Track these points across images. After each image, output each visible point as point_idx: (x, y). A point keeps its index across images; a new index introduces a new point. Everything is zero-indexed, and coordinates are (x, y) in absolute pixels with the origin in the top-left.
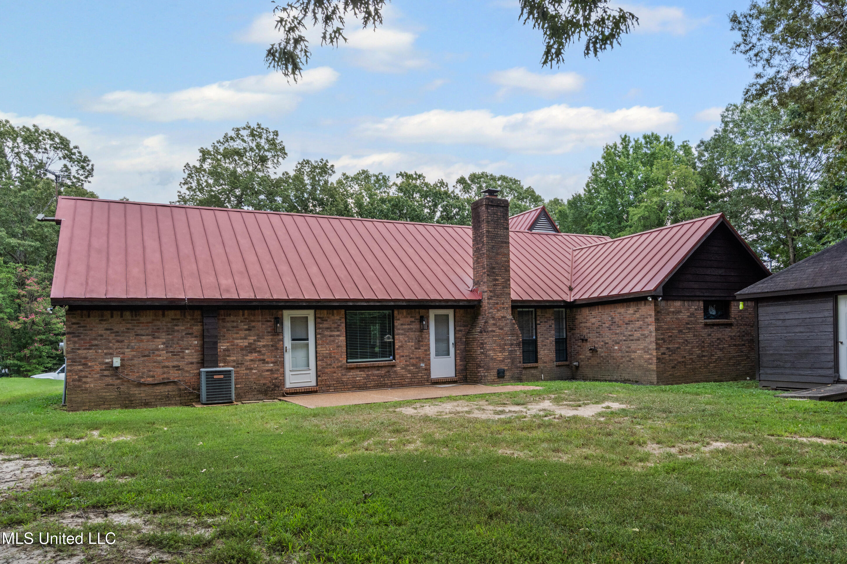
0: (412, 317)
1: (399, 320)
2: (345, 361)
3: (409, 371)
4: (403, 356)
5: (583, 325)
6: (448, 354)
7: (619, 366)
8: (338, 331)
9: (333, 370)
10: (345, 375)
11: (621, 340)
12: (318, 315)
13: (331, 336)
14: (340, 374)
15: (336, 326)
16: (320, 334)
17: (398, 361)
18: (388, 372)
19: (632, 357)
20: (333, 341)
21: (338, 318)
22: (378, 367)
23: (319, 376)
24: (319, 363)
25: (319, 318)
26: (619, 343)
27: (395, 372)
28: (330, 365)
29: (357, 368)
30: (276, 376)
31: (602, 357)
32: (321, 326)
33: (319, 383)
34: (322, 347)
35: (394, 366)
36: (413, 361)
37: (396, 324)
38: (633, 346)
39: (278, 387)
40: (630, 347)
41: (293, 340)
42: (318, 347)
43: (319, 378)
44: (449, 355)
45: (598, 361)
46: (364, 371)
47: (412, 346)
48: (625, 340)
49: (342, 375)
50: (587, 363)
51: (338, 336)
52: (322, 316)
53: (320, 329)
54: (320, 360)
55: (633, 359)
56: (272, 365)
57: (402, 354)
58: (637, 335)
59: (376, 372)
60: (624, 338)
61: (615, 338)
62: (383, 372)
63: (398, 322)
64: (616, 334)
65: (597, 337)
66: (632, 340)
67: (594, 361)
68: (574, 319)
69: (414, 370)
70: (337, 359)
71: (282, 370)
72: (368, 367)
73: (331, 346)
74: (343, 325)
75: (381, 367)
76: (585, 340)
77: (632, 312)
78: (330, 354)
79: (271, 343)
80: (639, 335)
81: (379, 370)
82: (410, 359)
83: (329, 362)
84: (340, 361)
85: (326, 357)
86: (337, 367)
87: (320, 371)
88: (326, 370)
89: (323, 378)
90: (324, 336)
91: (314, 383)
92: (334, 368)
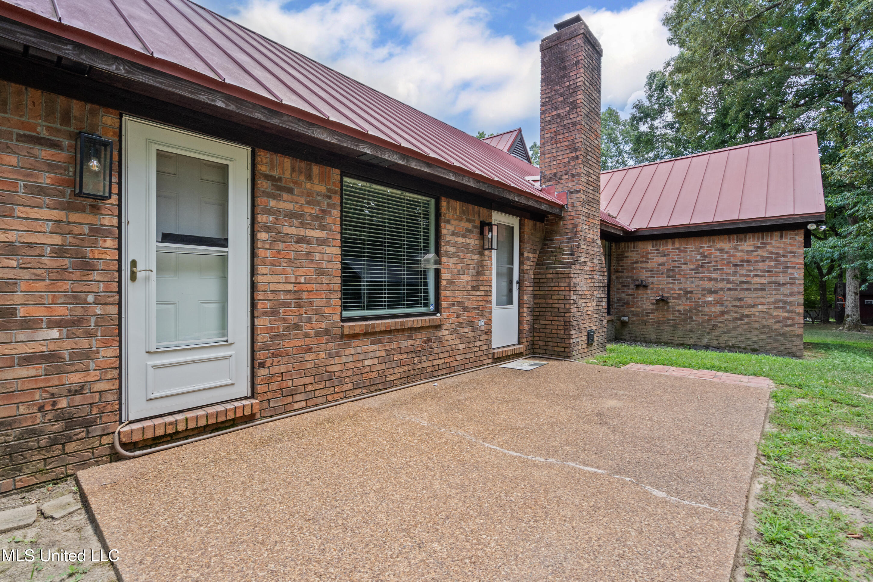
0: (469, 221)
1: (448, 222)
2: (336, 317)
3: (462, 337)
4: (453, 305)
5: (639, 265)
6: (510, 302)
7: (714, 325)
8: (322, 227)
9: (307, 341)
10: (338, 355)
11: (722, 289)
12: (262, 168)
13: (301, 240)
14: (323, 355)
15: (315, 211)
16: (267, 229)
17: (445, 315)
18: (429, 341)
19: (746, 313)
20: (308, 255)
21: (322, 189)
22: (411, 329)
23: (262, 365)
24: (260, 322)
25: (267, 177)
26: (716, 293)
27: (440, 340)
28: (297, 327)
29: (366, 334)
30: (76, 378)
31: (679, 311)
32: (273, 203)
33: (260, 389)
34: (273, 273)
35: (438, 327)
36: (468, 315)
37: (444, 231)
38: (749, 298)
39: (87, 424)
40: (741, 299)
41: (166, 237)
42: (261, 270)
43: (262, 372)
44: (512, 304)
45: (671, 316)
46: (380, 342)
47: (468, 281)
48: (730, 289)
49: (330, 356)
50: (645, 318)
51: (322, 242)
52: (276, 173)
53: (268, 212)
54: (265, 314)
55: (747, 316)
56: (55, 333)
57: (451, 299)
58: (757, 282)
59: (406, 344)
60: (730, 286)
61: (708, 284)
62: (418, 341)
63: (449, 227)
64: (710, 279)
65: (668, 283)
66: (747, 289)
67: (661, 316)
68: (620, 257)
69: (470, 335)
70: (318, 311)
71: (111, 352)
72: (390, 332)
73: (301, 271)
74: (336, 213)
75: (417, 329)
76: (642, 286)
77: (752, 248)
78: (297, 294)
79: (57, 240)
80: (765, 282)
81: (410, 338)
82: (465, 310)
83: (293, 320)
84: (325, 316)
85: (285, 305)
86: (318, 334)
87: (265, 348)
88: (285, 344)
89: (275, 370)
90: (279, 237)
91: (244, 389)
92: (307, 336)
